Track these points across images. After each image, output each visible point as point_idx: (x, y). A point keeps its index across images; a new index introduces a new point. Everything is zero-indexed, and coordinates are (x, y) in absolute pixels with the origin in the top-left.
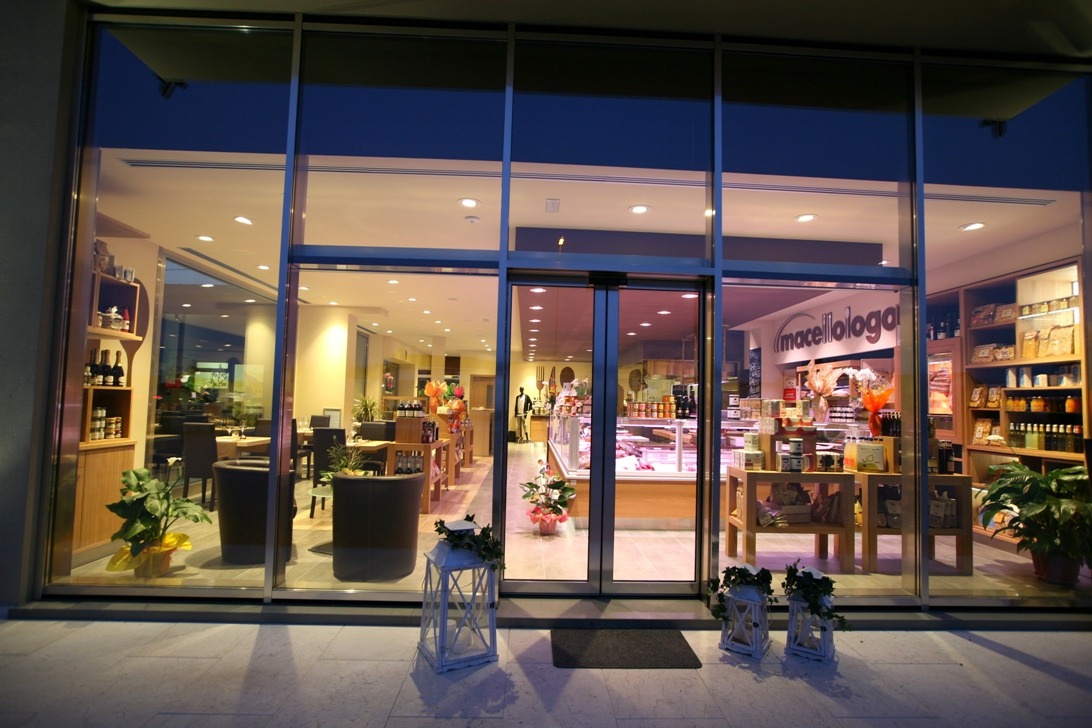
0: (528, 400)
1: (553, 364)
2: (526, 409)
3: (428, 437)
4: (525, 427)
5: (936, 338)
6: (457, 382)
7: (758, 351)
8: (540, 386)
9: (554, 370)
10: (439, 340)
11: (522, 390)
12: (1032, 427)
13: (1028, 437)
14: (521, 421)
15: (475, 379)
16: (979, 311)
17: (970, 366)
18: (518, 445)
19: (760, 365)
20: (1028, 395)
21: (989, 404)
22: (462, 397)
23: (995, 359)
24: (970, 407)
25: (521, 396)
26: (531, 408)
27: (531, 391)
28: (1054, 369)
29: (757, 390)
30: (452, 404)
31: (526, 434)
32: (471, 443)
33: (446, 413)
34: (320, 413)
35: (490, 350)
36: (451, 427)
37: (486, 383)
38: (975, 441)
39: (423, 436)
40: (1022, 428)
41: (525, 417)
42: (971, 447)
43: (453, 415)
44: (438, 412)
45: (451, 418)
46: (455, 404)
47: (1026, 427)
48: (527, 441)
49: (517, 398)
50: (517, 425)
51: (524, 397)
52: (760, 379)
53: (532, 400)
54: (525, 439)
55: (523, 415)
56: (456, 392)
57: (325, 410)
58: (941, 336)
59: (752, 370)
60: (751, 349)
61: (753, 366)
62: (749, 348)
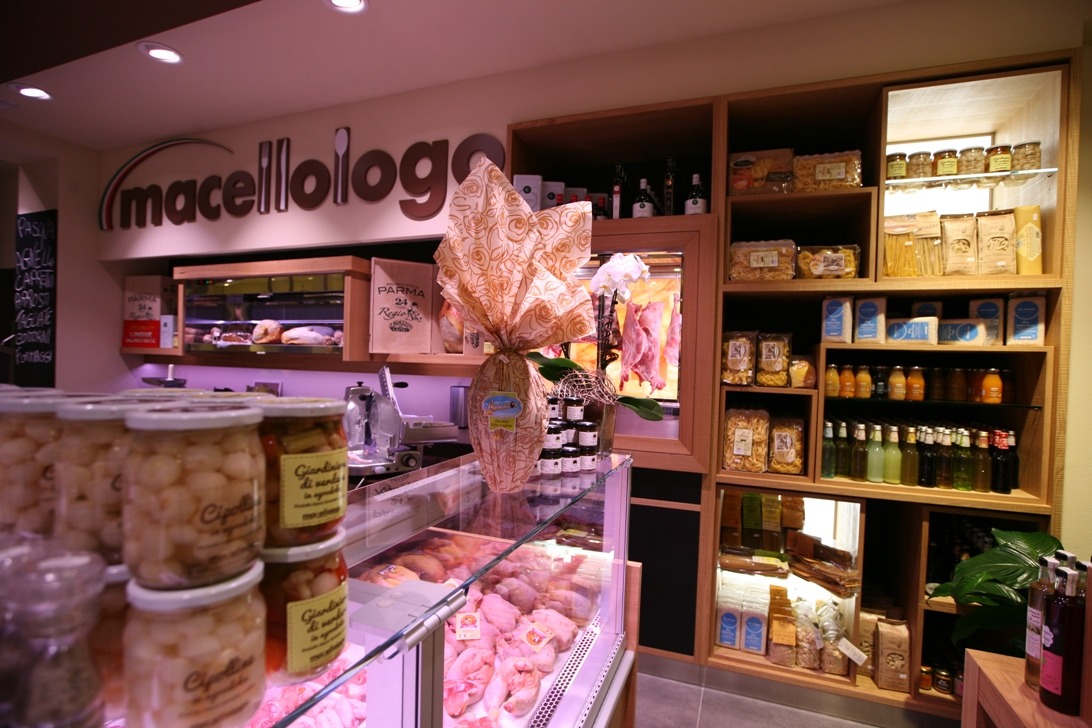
5: (626, 212)
7: (47, 219)
12: (885, 433)
13: (875, 454)
16: (748, 163)
17: (731, 288)
19: (54, 255)
20: (881, 362)
21: (764, 378)
23: (799, 274)
24: (723, 384)
28: (955, 307)
29: (44, 319)
38: (730, 461)
40: (861, 436)
42: (723, 477)
47: (868, 431)
52: (53, 291)
58: (642, 210)
59: (23, 268)
60: (21, 211)
61: (27, 256)
62: (16, 209)
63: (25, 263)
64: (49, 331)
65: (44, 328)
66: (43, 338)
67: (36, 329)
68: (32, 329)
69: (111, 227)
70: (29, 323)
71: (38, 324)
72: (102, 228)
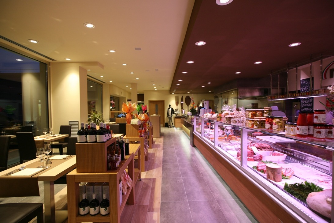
0: (172, 109)
1: (182, 95)
2: (172, 114)
3: (114, 162)
4: (172, 121)
6: (143, 104)
7: (309, 80)
8: (177, 104)
9: (182, 97)
10: (134, 85)
11: (170, 106)
14: (170, 119)
15: (151, 102)
18: (170, 129)
22: (146, 111)
25: (170, 108)
26: (174, 113)
27: (174, 106)
30: (140, 117)
31: (173, 124)
32: (152, 134)
33: (137, 124)
34: (67, 124)
35: (156, 90)
36: (141, 132)
37: (155, 104)
39: (108, 162)
41: (172, 117)
43: (142, 124)
44: (131, 123)
45: (140, 127)
46: (143, 117)
48: (173, 127)
49: (168, 109)
50: (168, 120)
51: (171, 109)
53: (174, 110)
54: (172, 126)
56: (143, 108)
57: (70, 122)
59: (303, 91)
60: (301, 79)
61: (304, 88)
62: (300, 79)
63: (303, 90)
64: (312, 104)
65: (310, 103)
66: (310, 105)
67: (307, 103)
68: (306, 104)
69: (326, 78)
70: (305, 102)
71: (308, 102)
72: (323, 79)
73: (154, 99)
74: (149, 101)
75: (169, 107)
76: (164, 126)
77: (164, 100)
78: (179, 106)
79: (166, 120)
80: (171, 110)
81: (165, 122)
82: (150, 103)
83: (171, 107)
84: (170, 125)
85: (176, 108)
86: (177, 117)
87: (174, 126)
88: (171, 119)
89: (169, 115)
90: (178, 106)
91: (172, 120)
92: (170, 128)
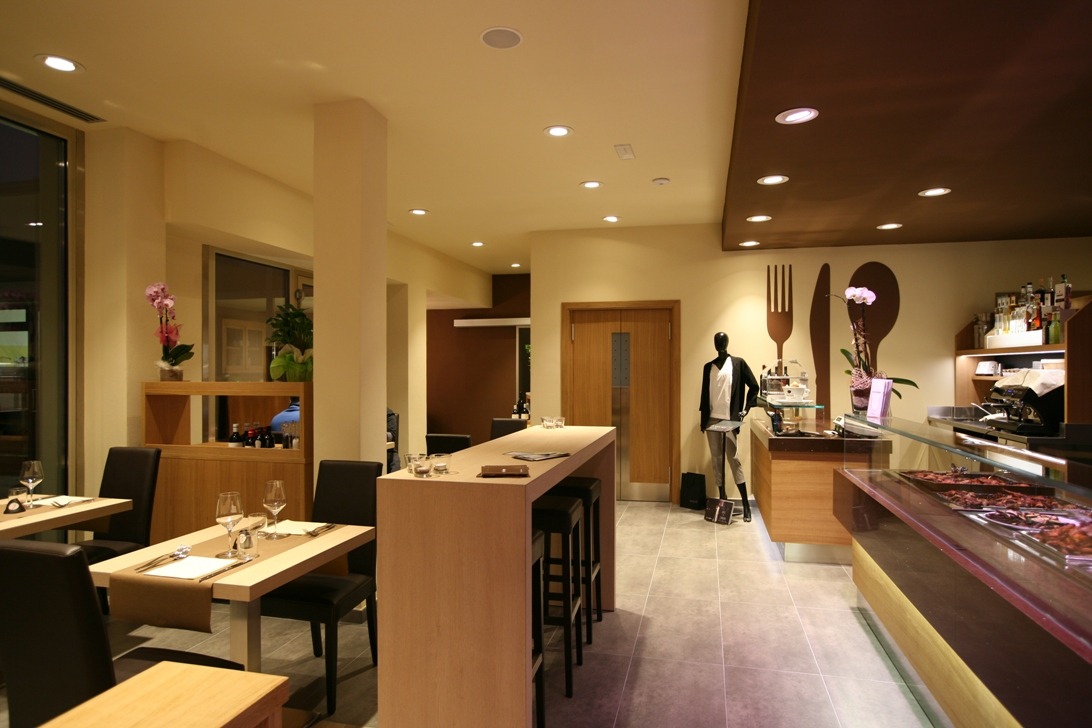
0: (742, 372)
2: (736, 410)
4: (736, 465)
8: (780, 325)
9: (825, 272)
11: (721, 342)
14: (724, 446)
15: (577, 315)
18: (719, 525)
25: (719, 362)
26: (752, 402)
27: (752, 343)
31: (742, 488)
37: (612, 327)
41: (736, 431)
49: (707, 368)
50: (708, 454)
51: (728, 368)
53: (757, 373)
55: (727, 427)
73: (600, 292)
74: (564, 305)
75: (715, 355)
76: (676, 495)
77: (677, 302)
78: (798, 346)
79: (693, 452)
80: (730, 379)
81: (684, 469)
82: (572, 321)
83: (730, 350)
84: (723, 495)
85: (772, 364)
86: (789, 445)
87: (751, 497)
88: (734, 449)
89: (714, 415)
90: (786, 345)
91: (739, 455)
92: (725, 520)
